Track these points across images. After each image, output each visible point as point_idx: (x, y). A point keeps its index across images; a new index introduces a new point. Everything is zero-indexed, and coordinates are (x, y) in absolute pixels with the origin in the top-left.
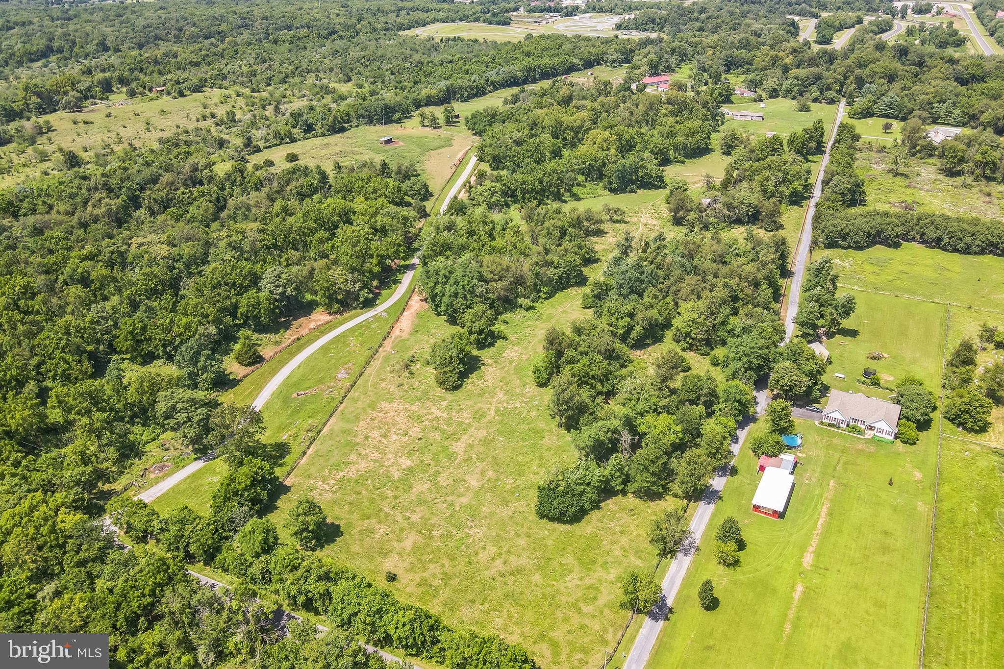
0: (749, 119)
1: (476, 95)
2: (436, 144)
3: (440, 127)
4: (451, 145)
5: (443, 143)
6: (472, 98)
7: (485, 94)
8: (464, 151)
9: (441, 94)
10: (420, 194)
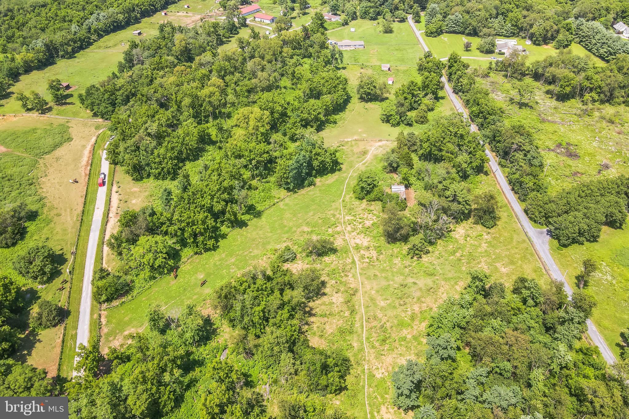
0: (353, 48)
1: (81, 48)
2: (49, 141)
3: (50, 109)
4: (70, 139)
5: (58, 139)
6: (78, 52)
7: (91, 44)
8: (89, 147)
9: (41, 55)
10: (44, 273)
